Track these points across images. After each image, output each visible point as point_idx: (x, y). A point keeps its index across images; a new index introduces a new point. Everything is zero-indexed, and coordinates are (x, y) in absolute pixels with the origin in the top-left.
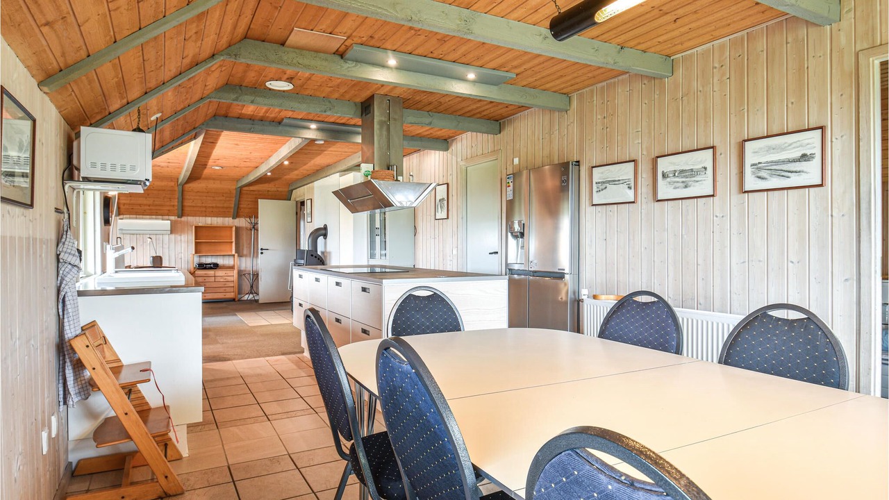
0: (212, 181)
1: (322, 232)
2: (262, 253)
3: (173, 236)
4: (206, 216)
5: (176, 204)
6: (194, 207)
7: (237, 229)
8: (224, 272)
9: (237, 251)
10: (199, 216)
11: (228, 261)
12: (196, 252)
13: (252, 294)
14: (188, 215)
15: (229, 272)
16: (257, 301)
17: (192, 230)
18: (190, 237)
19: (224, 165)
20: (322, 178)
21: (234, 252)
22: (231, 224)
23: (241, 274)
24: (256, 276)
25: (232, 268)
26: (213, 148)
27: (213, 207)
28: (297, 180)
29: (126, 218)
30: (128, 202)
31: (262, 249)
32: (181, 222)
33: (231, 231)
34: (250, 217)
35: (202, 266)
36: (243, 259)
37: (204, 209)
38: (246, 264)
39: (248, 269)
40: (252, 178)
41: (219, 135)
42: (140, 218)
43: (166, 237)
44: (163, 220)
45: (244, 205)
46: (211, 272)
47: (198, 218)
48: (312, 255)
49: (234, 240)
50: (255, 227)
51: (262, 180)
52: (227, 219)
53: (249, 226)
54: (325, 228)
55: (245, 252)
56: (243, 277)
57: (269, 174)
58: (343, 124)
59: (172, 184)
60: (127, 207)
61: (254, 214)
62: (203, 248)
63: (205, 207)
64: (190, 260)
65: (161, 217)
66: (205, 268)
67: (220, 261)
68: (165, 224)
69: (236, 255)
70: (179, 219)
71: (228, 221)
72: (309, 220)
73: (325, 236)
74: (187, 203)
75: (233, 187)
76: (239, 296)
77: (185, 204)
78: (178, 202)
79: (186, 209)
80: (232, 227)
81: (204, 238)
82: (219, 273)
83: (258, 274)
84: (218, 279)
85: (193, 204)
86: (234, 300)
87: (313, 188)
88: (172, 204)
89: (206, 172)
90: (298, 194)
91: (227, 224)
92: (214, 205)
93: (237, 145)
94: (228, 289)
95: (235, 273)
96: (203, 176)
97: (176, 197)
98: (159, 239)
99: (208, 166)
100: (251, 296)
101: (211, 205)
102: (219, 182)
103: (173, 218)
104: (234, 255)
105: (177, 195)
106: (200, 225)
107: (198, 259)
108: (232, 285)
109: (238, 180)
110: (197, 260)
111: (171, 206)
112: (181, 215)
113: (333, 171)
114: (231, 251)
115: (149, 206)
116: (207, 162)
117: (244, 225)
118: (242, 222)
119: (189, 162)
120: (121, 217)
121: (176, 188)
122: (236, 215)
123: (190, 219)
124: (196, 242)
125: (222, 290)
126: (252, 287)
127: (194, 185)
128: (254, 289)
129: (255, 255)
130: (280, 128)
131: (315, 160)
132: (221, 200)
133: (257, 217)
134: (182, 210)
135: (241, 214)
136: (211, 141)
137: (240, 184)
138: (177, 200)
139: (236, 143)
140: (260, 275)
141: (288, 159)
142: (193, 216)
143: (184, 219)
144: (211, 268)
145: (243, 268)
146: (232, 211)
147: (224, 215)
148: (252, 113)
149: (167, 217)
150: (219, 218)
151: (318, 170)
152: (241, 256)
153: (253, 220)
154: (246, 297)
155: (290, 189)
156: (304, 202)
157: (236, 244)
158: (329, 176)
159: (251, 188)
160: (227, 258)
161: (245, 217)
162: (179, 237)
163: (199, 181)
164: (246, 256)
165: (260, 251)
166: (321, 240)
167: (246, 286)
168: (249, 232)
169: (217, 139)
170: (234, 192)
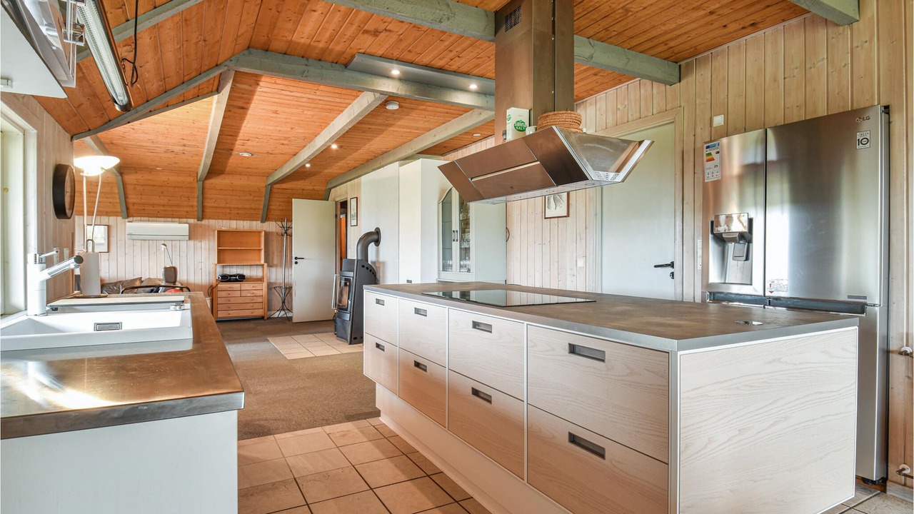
0: (239, 177)
1: (374, 237)
2: (296, 263)
3: (191, 243)
4: (230, 219)
5: (196, 204)
6: (216, 207)
7: (267, 234)
8: (252, 285)
9: (266, 261)
10: (223, 219)
11: (256, 272)
12: (219, 262)
13: (284, 310)
14: (209, 218)
15: (258, 285)
16: (290, 319)
17: (214, 235)
18: (212, 244)
19: (255, 150)
20: (375, 170)
21: (262, 262)
22: (259, 229)
23: (271, 287)
24: (289, 289)
25: (261, 280)
26: (242, 119)
27: (238, 208)
28: (339, 175)
29: (137, 221)
30: (138, 201)
31: (296, 258)
32: (201, 226)
33: (260, 236)
34: (282, 220)
35: (226, 278)
36: (273, 270)
37: (228, 211)
38: (276, 275)
39: (278, 281)
40: (287, 169)
41: (252, 93)
42: (152, 221)
43: (184, 244)
44: (180, 223)
45: (275, 206)
46: (236, 286)
47: (221, 221)
48: (363, 266)
49: (263, 247)
50: (287, 233)
51: (298, 174)
52: (254, 223)
53: (280, 230)
54: (378, 232)
55: (275, 262)
56: (273, 290)
57: (308, 165)
58: (440, 70)
59: (191, 179)
60: (136, 207)
61: (287, 216)
62: (227, 256)
63: (230, 208)
64: (212, 270)
65: (178, 220)
66: (230, 281)
67: (246, 272)
68: (182, 228)
69: (266, 265)
70: (199, 222)
71: (256, 225)
72: (354, 222)
73: (377, 242)
74: (207, 204)
75: (261, 184)
76: (269, 313)
77: (206, 204)
78: (198, 202)
79: (207, 210)
80: (260, 232)
81: (228, 246)
82: (246, 286)
83: (291, 288)
84: (244, 294)
85: (215, 205)
86: (262, 318)
87: (359, 185)
88: (191, 204)
89: (232, 161)
90: (339, 193)
91: (254, 229)
92: (240, 206)
93: (276, 112)
94: (256, 306)
95: (265, 285)
96: (227, 169)
97: (196, 195)
98: (176, 247)
99: (235, 152)
100: (283, 313)
101: (237, 206)
102: (246, 177)
103: (192, 221)
104: (263, 265)
105: (197, 193)
106: (223, 229)
107: (221, 269)
108: (260, 300)
109: (268, 175)
110: (219, 271)
111: (190, 206)
112: (202, 218)
113: (391, 160)
114: (260, 260)
115: (164, 206)
116: (233, 144)
117: (275, 231)
118: (272, 226)
119: (210, 140)
120: (131, 219)
121: (196, 185)
122: (265, 219)
123: (212, 222)
124: (218, 250)
125: (249, 306)
126: (284, 302)
127: (216, 182)
128: (286, 304)
129: (288, 264)
130: (347, 73)
131: (373, 142)
132: (248, 200)
133: (290, 220)
134: (203, 211)
135: (270, 216)
136: (240, 104)
137: (271, 180)
138: (196, 199)
139: (275, 108)
140: (293, 288)
141: (336, 142)
142: (215, 219)
143: (205, 222)
144: (236, 281)
145: (273, 280)
146: (261, 213)
147: (252, 218)
148: (308, 41)
149: (185, 220)
150: (245, 222)
151: (368, 161)
152: (271, 267)
153: (285, 224)
154: (276, 315)
155: (329, 187)
156: (346, 201)
157: (265, 252)
158: (383, 166)
159: (284, 186)
160: (254, 268)
161: (276, 220)
162: (199, 244)
163: (222, 176)
164: (276, 266)
165: (294, 261)
166: (372, 247)
167: (277, 302)
168: (280, 238)
169: (249, 101)
170: (264, 190)
